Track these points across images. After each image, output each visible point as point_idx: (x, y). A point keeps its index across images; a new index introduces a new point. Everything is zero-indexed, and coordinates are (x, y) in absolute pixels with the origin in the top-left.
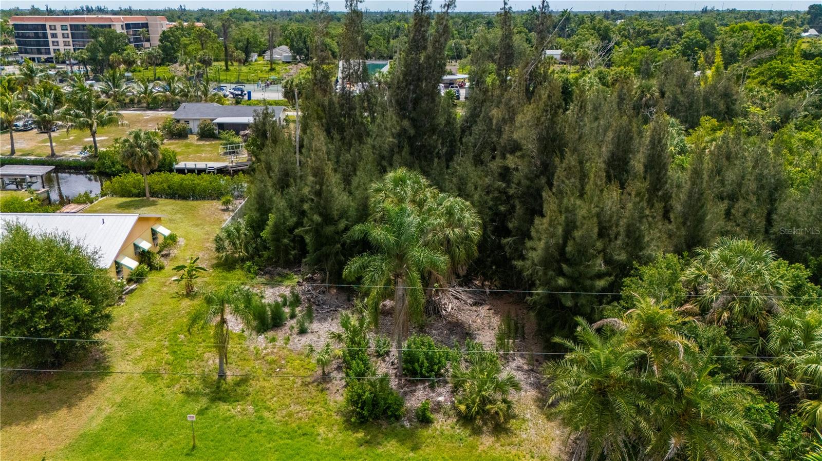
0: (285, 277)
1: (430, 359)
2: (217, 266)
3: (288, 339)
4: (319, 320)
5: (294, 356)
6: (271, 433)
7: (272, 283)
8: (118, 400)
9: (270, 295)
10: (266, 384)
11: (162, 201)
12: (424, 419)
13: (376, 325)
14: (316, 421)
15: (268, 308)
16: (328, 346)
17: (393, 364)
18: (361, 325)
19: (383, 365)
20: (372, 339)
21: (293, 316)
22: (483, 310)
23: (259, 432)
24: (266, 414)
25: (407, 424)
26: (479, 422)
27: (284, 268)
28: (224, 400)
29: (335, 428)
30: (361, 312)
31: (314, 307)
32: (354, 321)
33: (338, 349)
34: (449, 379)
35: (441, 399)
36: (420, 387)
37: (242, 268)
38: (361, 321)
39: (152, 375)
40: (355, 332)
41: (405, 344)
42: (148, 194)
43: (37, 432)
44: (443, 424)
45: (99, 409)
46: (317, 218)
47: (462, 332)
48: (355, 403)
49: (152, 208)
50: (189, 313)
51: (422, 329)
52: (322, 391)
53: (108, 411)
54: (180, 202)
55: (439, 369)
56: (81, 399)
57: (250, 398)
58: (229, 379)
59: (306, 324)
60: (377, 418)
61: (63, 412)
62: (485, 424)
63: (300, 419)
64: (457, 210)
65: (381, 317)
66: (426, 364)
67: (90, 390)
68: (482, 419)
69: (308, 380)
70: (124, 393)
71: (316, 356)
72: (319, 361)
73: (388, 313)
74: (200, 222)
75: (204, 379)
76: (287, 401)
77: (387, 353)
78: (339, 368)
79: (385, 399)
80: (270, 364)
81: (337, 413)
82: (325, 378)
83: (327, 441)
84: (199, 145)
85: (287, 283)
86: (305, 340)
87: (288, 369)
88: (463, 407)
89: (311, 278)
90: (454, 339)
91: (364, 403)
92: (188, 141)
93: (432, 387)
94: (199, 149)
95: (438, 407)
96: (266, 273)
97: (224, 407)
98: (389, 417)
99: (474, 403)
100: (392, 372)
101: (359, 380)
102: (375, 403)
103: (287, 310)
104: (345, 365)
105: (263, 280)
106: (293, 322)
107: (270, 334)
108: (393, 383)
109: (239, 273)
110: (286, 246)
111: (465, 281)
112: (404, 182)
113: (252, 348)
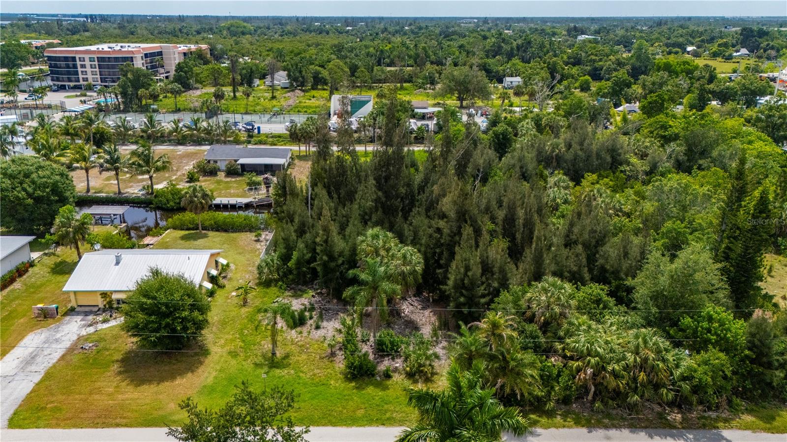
0: (304, 292)
1: (392, 343)
2: (259, 284)
3: (310, 332)
4: (327, 321)
5: (314, 342)
6: (305, 384)
7: (296, 296)
8: (218, 368)
9: (296, 305)
10: (300, 359)
11: (211, 233)
12: (387, 376)
13: (361, 324)
14: (329, 377)
15: (296, 313)
16: (334, 336)
17: (371, 346)
18: (353, 324)
19: (366, 347)
20: (358, 331)
21: (311, 318)
22: (427, 312)
23: (299, 383)
24: (301, 374)
25: (378, 378)
26: (417, 377)
27: (303, 285)
28: (277, 368)
29: (340, 381)
30: (352, 315)
31: (324, 312)
32: (349, 322)
33: (340, 338)
34: (402, 354)
35: (397, 365)
36: (386, 359)
37: (276, 286)
38: (353, 320)
39: (233, 354)
40: (349, 328)
41: (378, 335)
42: (200, 228)
43: (179, 385)
44: (397, 378)
45: (209, 373)
46: (325, 258)
47: (413, 326)
48: (350, 368)
49: (206, 239)
50: (247, 317)
51: (389, 325)
52: (332, 361)
53: (214, 374)
54: (224, 234)
55: (397, 349)
56: (197, 368)
57: (291, 366)
58: (278, 355)
59: (320, 323)
60: (362, 375)
61: (190, 375)
62: (420, 378)
63: (320, 377)
64: (408, 256)
65: (364, 318)
66: (390, 346)
67: (201, 363)
68: (419, 375)
69: (323, 356)
70: (220, 364)
71: (327, 342)
72: (329, 345)
73: (368, 315)
74: (241, 251)
75: (264, 356)
76: (312, 367)
77: (368, 340)
78: (340, 349)
79: (366, 365)
80: (300, 347)
81: (340, 373)
82: (333, 354)
83: (336, 388)
84: (227, 182)
85: (305, 295)
86: (321, 333)
87: (311, 350)
88: (408, 369)
89: (321, 293)
90: (407, 331)
91: (355, 367)
92: (218, 178)
93: (393, 359)
94: (228, 186)
95: (396, 370)
96: (291, 289)
97: (278, 371)
98: (369, 375)
99: (414, 366)
100: (370, 351)
101: (352, 355)
102: (360, 367)
103: (307, 314)
104: (344, 347)
105: (290, 294)
106: (311, 322)
107: (299, 329)
108: (371, 357)
109: (273, 290)
110: (304, 272)
111: (418, 294)
112: (378, 237)
113: (289, 337)
